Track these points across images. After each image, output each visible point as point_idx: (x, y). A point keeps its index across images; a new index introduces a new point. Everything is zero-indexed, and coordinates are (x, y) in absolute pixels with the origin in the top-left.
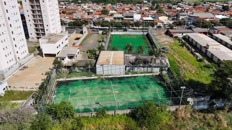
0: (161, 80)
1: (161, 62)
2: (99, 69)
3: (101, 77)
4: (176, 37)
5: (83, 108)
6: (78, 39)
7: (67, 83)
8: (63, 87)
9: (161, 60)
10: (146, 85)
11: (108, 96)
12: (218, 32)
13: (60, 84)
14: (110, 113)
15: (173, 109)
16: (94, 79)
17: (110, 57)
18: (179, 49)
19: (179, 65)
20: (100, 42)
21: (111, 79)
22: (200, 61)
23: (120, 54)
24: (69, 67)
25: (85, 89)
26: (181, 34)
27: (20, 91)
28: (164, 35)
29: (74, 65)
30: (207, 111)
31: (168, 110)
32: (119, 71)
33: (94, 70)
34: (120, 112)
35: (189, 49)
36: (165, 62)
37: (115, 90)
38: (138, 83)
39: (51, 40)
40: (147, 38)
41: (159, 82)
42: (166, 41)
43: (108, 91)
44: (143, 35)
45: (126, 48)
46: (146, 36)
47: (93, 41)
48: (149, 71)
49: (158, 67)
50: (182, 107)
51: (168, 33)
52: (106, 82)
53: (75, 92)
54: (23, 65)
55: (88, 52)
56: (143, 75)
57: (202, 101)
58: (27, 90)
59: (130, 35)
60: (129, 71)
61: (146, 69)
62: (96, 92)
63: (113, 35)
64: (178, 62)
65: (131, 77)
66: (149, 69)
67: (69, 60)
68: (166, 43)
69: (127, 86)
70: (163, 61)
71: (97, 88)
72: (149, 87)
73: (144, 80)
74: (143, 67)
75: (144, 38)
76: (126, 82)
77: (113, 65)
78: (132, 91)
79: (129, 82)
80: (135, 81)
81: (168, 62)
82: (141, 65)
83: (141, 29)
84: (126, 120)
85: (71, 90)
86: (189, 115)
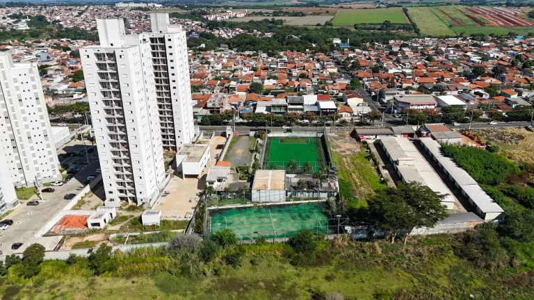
0: (327, 208)
1: (330, 185)
2: (255, 195)
3: (258, 205)
4: (364, 143)
5: (242, 236)
6: (221, 147)
7: (220, 212)
8: (217, 216)
9: (329, 184)
10: (309, 214)
11: (266, 225)
12: (427, 135)
13: (212, 213)
14: (269, 241)
15: (331, 237)
16: (250, 207)
17: (267, 180)
18: (362, 164)
19: (355, 188)
20: (252, 151)
21: (270, 207)
22: (384, 182)
23: (280, 174)
24: (219, 193)
25: (241, 218)
26: (374, 137)
27: (174, 221)
28: (348, 138)
29: (226, 191)
30: (366, 240)
31: (326, 238)
32: (279, 197)
33: (249, 197)
34: (279, 240)
35: (375, 164)
36: (335, 185)
37: (274, 218)
38: (301, 211)
39: (190, 155)
41: (324, 210)
42: (348, 150)
43: (267, 220)
44: (316, 138)
45: (289, 165)
46: (320, 140)
47: (243, 150)
48: (315, 196)
49: (325, 192)
50: (339, 236)
51: (354, 135)
52: (264, 210)
53: (231, 221)
54: (163, 190)
55: (238, 169)
56: (307, 201)
57: (359, 230)
58: (181, 219)
59: (296, 138)
60: (291, 196)
61: (311, 194)
62: (253, 222)
63: (270, 138)
65: (293, 204)
66: (315, 195)
67: (219, 183)
68: (348, 152)
69: (287, 214)
70: (332, 184)
71: (254, 217)
72: (311, 216)
73: (307, 208)
74: (308, 192)
75: (317, 145)
76: (286, 210)
77: (271, 190)
78: (292, 221)
79: (290, 210)
80: (296, 209)
81: (337, 186)
82: (305, 189)
83: (314, 125)
84: (283, 246)
85: (226, 219)
86: (346, 243)
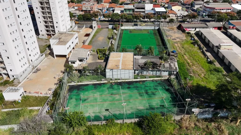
0: (169, 85)
1: (170, 65)
2: (109, 74)
3: (111, 81)
4: (188, 33)
5: (93, 115)
6: (87, 35)
7: (79, 88)
8: (75, 92)
10: (154, 91)
11: (117, 103)
12: (233, 28)
13: (71, 89)
15: (178, 118)
16: (104, 84)
17: (119, 60)
18: (190, 48)
19: (188, 67)
20: (109, 38)
21: (120, 84)
22: (211, 63)
23: (130, 56)
24: (80, 71)
25: (95, 95)
26: (194, 29)
27: (36, 97)
28: (176, 30)
29: (84, 69)
31: (173, 119)
32: (128, 75)
33: (104, 74)
34: (128, 121)
35: (200, 48)
36: (175, 65)
38: (147, 88)
39: (61, 40)
40: (158, 34)
41: (167, 87)
42: (177, 38)
43: (117, 97)
44: (154, 30)
45: (136, 49)
46: (157, 31)
47: (103, 38)
48: (158, 74)
49: (167, 71)
50: (187, 116)
51: (180, 28)
52: (115, 87)
53: (86, 98)
54: (36, 67)
55: (98, 51)
56: (152, 79)
57: (206, 111)
58: (42, 95)
59: (141, 30)
60: (138, 74)
61: (154, 72)
62: (106, 98)
63: (122, 30)
64: (188, 64)
65: (140, 81)
66: (158, 73)
67: (80, 63)
68: (178, 40)
69: (136, 91)
70: (172, 64)
71: (106, 92)
72: (157, 93)
73: (152, 85)
74: (152, 71)
75: (155, 34)
76: (135, 87)
77: (122, 69)
78: (140, 98)
79: (137, 87)
80: (143, 86)
81: (177, 66)
82: (150, 69)
83: (152, 22)
84: (133, 129)
85: (83, 95)
86: (193, 125)
